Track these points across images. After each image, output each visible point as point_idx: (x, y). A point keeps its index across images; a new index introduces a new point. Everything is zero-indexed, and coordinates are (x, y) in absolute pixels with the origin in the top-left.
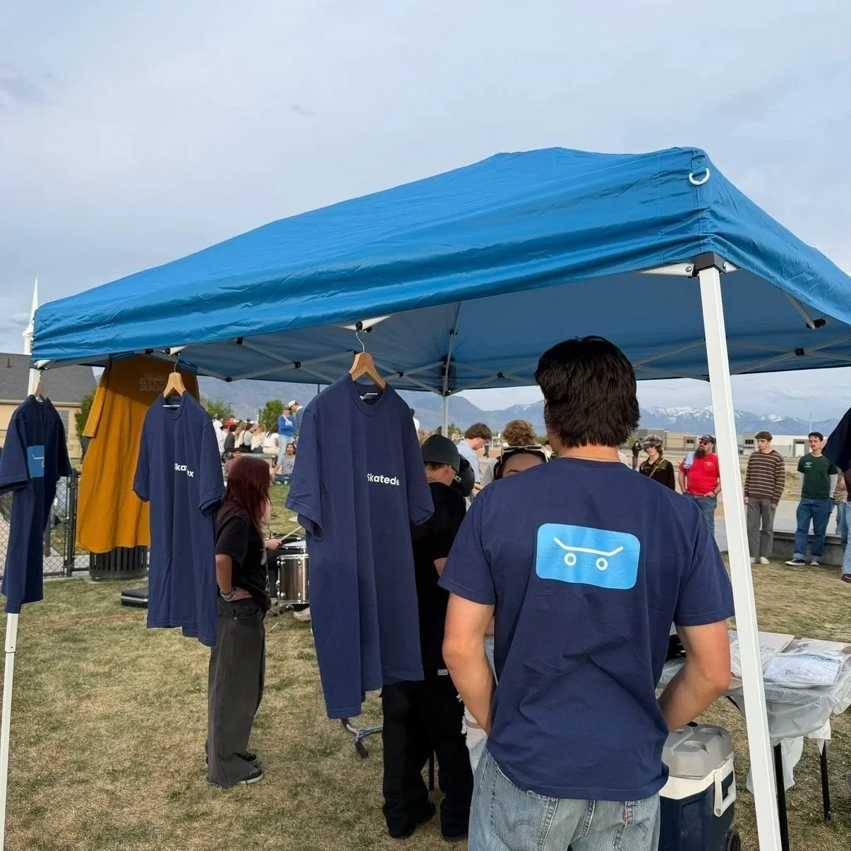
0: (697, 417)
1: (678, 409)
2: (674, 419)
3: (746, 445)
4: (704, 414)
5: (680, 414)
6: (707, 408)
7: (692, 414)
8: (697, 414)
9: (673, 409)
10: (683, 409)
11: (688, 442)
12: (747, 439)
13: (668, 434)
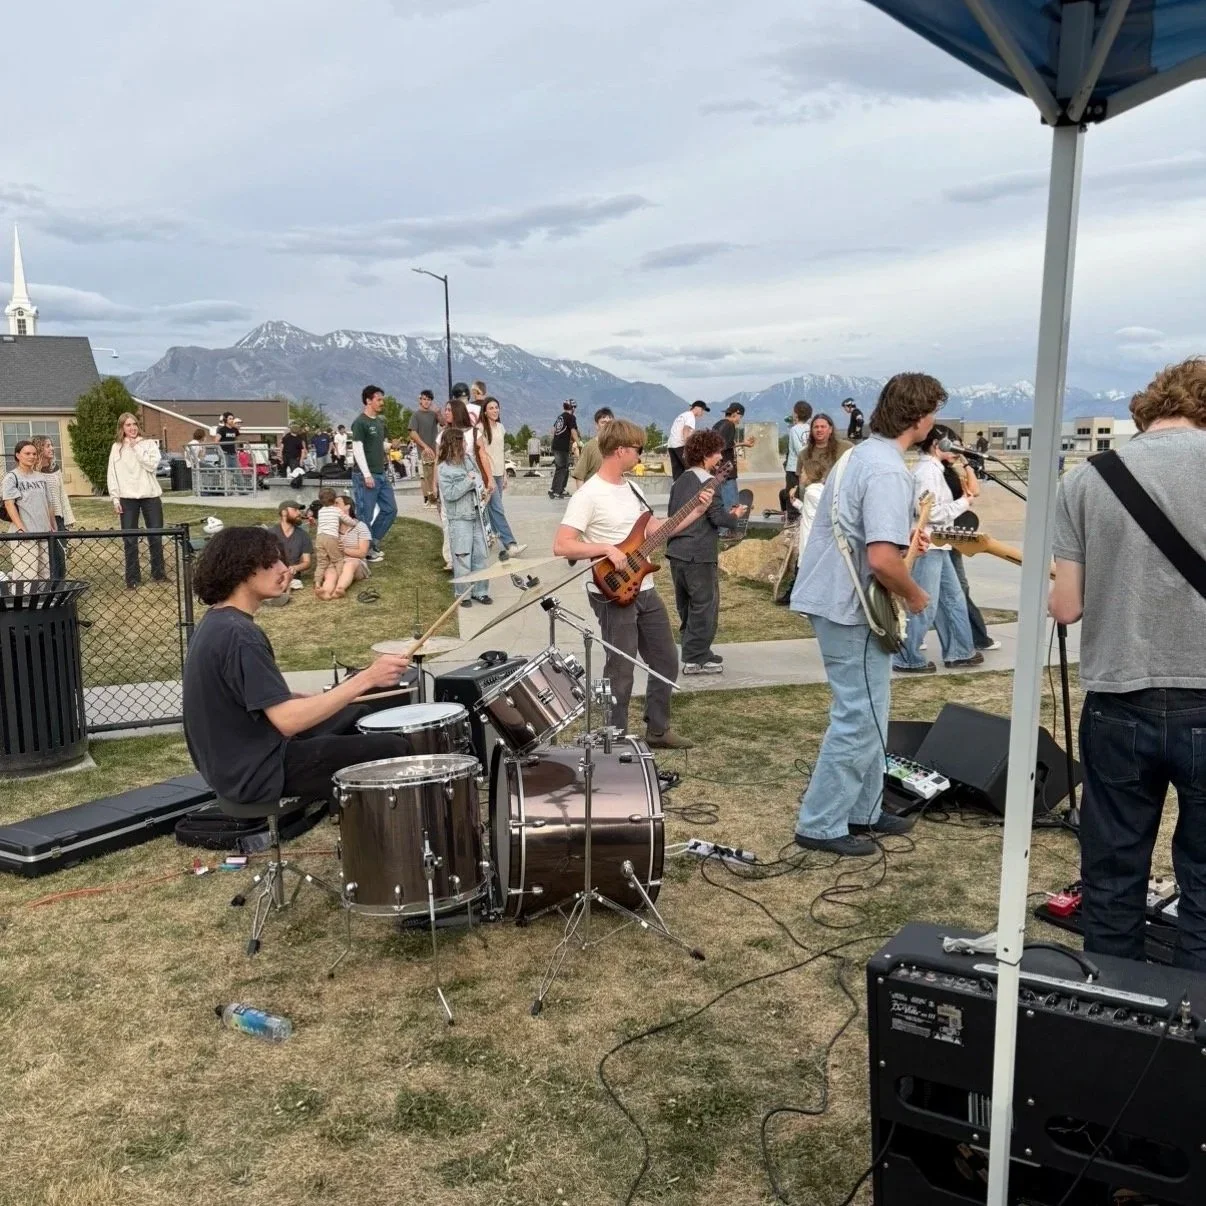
0: (1003, 399)
1: (976, 387)
2: (969, 403)
3: (1078, 436)
4: (1014, 394)
5: (978, 395)
6: (1017, 385)
7: (996, 394)
8: (1003, 395)
9: (968, 388)
10: (982, 387)
11: (995, 435)
12: (1081, 427)
13: (966, 426)
